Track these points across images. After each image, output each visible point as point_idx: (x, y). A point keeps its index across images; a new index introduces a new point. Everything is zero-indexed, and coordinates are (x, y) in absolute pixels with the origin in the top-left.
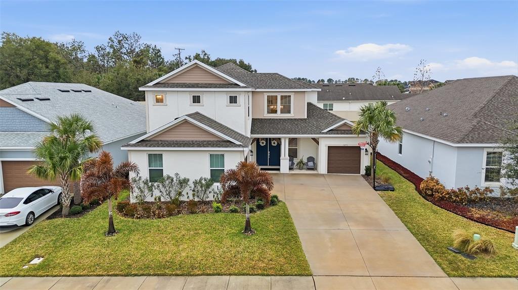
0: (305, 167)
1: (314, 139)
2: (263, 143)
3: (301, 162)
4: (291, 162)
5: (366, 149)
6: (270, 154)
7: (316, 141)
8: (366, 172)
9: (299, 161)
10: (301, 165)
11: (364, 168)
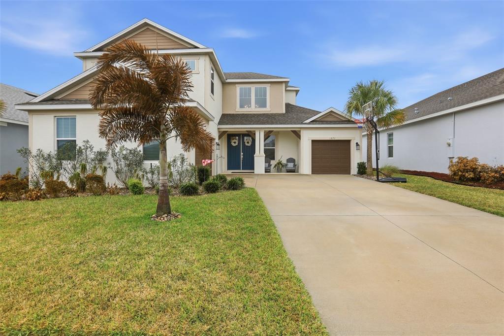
0: (284, 169)
1: (294, 132)
2: (235, 143)
3: (280, 163)
4: (267, 164)
5: (357, 143)
6: (243, 155)
7: (297, 134)
8: (359, 170)
9: (277, 161)
10: (280, 167)
11: (356, 165)
